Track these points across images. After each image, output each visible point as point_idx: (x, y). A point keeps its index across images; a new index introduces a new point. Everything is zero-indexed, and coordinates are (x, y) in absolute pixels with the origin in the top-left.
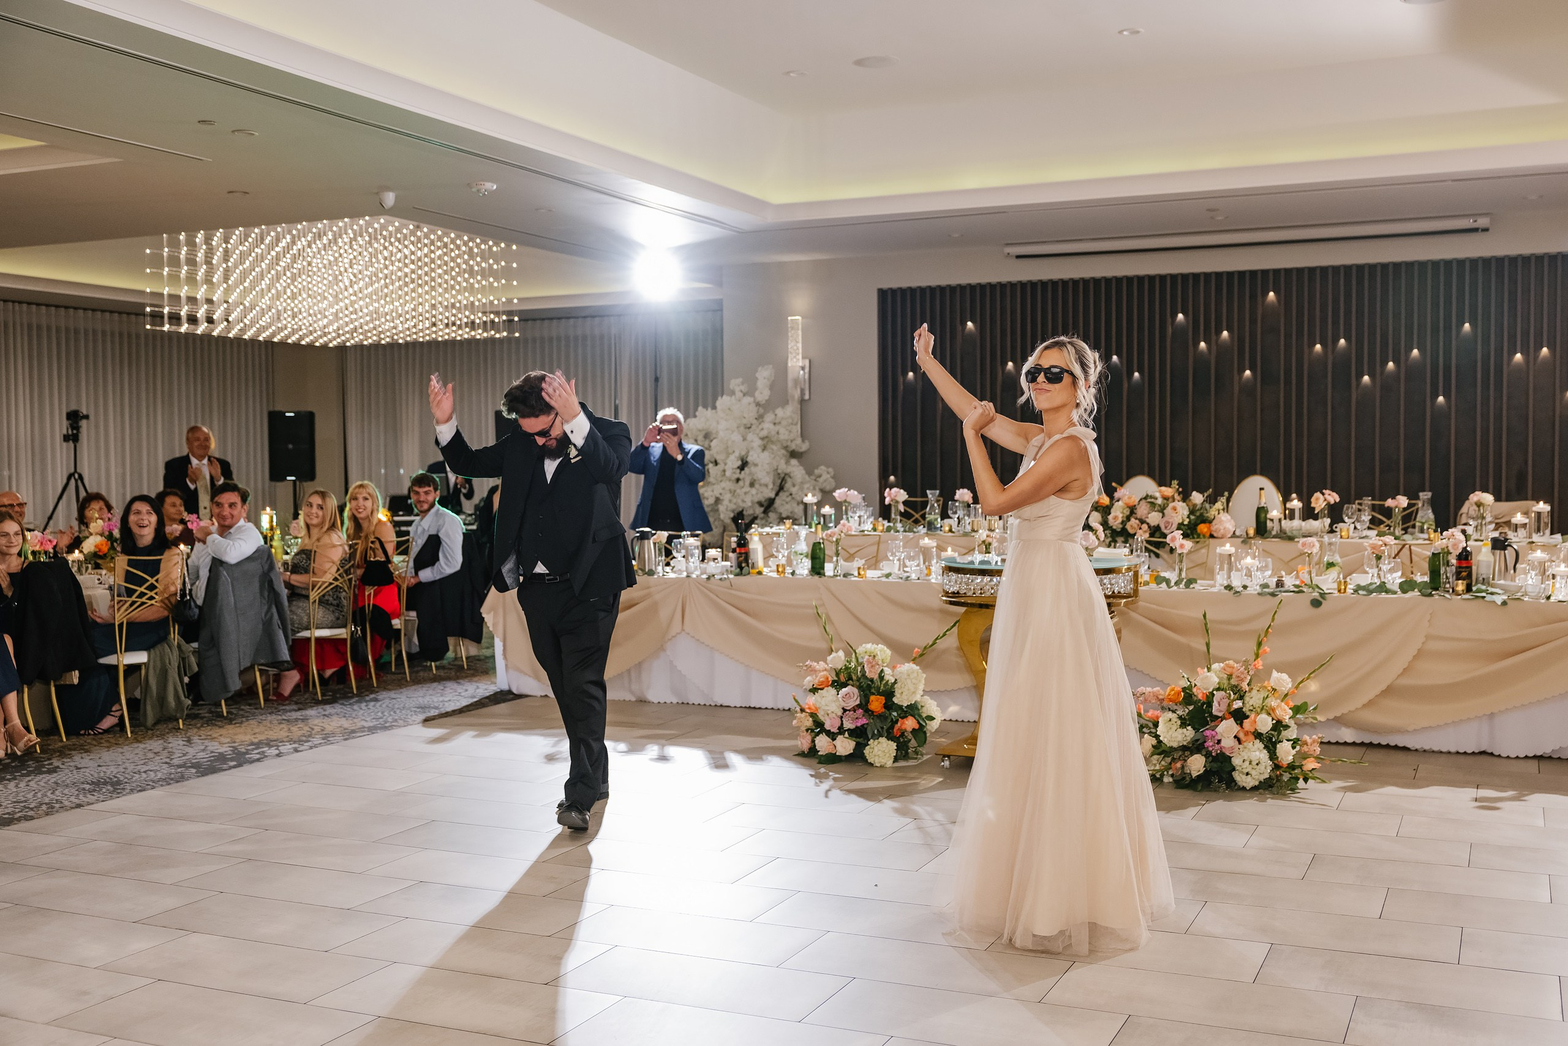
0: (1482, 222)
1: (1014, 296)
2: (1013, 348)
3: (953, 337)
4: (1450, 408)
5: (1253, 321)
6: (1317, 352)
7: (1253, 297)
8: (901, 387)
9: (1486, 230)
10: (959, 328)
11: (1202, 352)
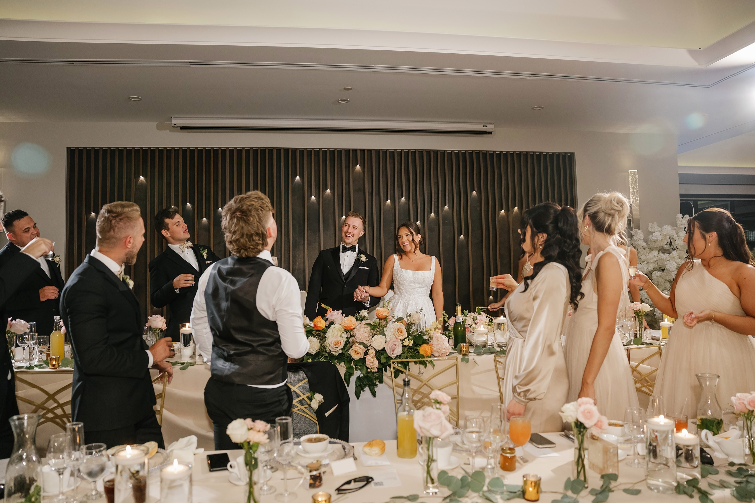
0: (490, 127)
1: (176, 159)
2: (176, 196)
3: (129, 187)
4: (467, 242)
5: (349, 183)
6: (388, 205)
7: (348, 167)
8: (85, 223)
9: (490, 133)
10: (133, 180)
11: (313, 203)
